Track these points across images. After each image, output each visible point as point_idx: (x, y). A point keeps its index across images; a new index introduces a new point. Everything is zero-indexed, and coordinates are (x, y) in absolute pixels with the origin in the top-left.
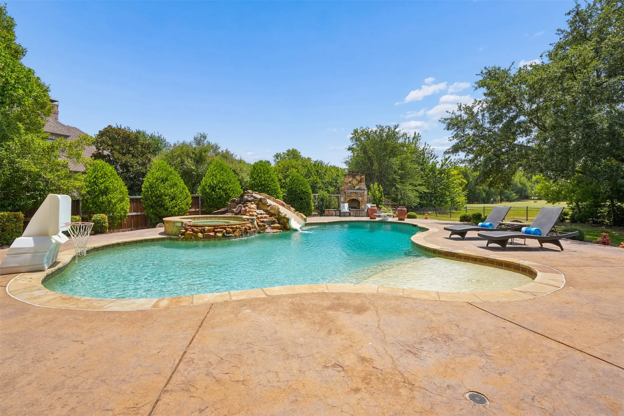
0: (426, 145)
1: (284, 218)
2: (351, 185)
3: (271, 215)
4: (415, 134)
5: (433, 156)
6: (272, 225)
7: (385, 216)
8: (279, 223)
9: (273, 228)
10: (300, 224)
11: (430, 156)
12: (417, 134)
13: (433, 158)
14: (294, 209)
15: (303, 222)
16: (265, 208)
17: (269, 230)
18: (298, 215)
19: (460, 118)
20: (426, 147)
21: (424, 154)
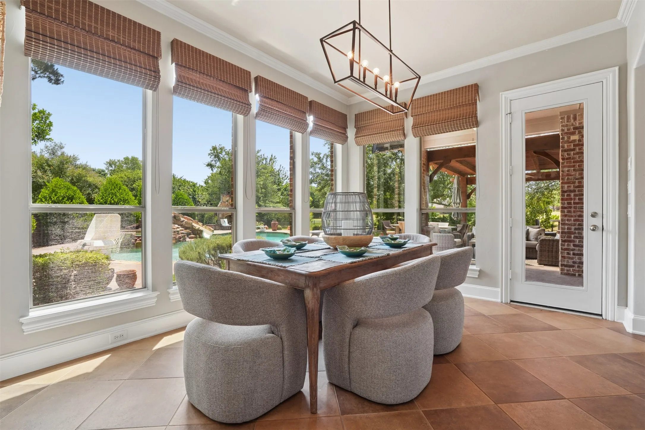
0: (281, 167)
1: (198, 230)
2: (228, 203)
3: (186, 228)
4: (272, 156)
5: (286, 177)
6: (190, 236)
7: (262, 228)
8: (193, 234)
9: (190, 238)
10: (209, 234)
11: (284, 176)
12: (273, 157)
13: (286, 179)
14: (202, 224)
15: (211, 233)
16: (180, 223)
17: (188, 239)
18: (206, 228)
19: (312, 160)
20: (281, 169)
21: (279, 175)
